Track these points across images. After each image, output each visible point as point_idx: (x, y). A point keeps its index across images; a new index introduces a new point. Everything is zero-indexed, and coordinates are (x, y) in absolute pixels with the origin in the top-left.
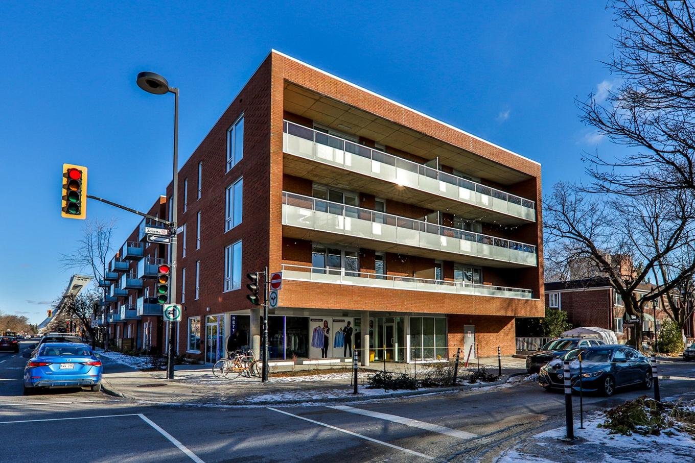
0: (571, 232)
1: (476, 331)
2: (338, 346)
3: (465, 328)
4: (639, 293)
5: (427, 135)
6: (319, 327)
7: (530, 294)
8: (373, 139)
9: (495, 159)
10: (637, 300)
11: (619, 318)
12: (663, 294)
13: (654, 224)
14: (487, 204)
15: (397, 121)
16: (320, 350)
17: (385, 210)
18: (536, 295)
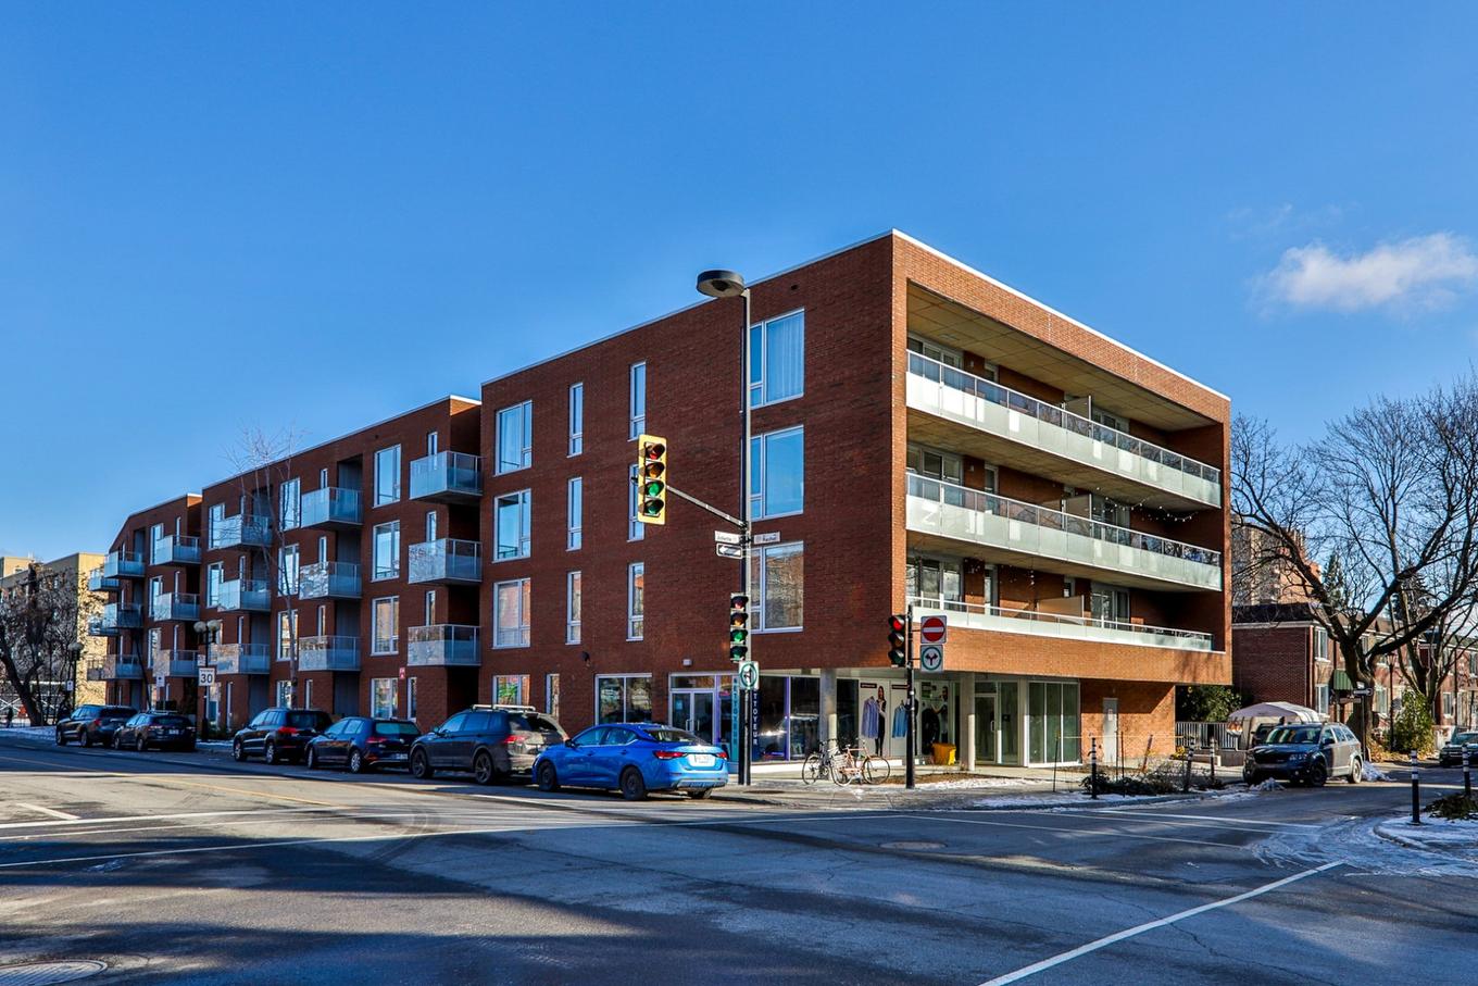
0: (1255, 516)
1: (1121, 709)
2: (898, 735)
3: (1105, 705)
4: (1369, 640)
5: (1078, 358)
6: (872, 698)
7: (1209, 642)
8: (981, 355)
9: (1167, 395)
10: (1365, 652)
11: (1322, 685)
12: (1402, 644)
13: (1390, 502)
14: (1155, 479)
15: (1042, 337)
16: (873, 741)
17: (996, 490)
18: (1218, 644)
